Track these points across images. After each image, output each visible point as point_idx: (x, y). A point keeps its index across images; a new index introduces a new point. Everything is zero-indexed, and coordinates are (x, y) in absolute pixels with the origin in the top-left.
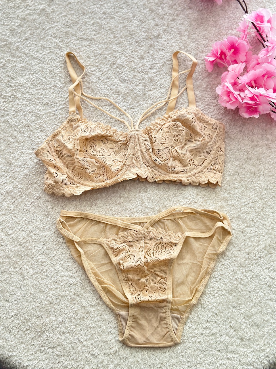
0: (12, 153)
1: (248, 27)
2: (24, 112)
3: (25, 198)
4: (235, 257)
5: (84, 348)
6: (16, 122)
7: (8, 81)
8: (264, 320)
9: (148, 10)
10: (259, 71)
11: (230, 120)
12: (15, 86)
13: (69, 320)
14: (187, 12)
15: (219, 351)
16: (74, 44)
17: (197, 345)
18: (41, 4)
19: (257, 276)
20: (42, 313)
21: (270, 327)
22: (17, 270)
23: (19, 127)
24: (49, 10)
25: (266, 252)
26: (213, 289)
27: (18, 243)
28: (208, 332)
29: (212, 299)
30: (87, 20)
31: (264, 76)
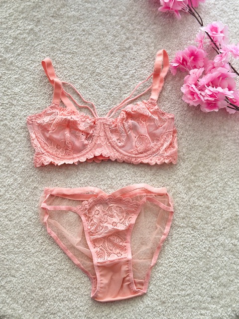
0: (11, 151)
1: (204, 37)
2: (20, 116)
3: (24, 189)
4: (202, 229)
5: (80, 313)
6: (13, 125)
7: (5, 91)
8: (230, 280)
9: (119, 26)
10: (215, 74)
11: (194, 115)
12: (11, 94)
13: (67, 290)
14: (153, 27)
15: (194, 308)
16: (59, 57)
17: (175, 305)
18: (29, 25)
19: (222, 244)
20: (44, 285)
21: (235, 286)
22: (20, 250)
23: (16, 129)
24: (36, 29)
25: (228, 224)
26: (186, 257)
27: (20, 227)
28: (184, 292)
29: (185, 266)
30: (69, 37)
31: (219, 78)
